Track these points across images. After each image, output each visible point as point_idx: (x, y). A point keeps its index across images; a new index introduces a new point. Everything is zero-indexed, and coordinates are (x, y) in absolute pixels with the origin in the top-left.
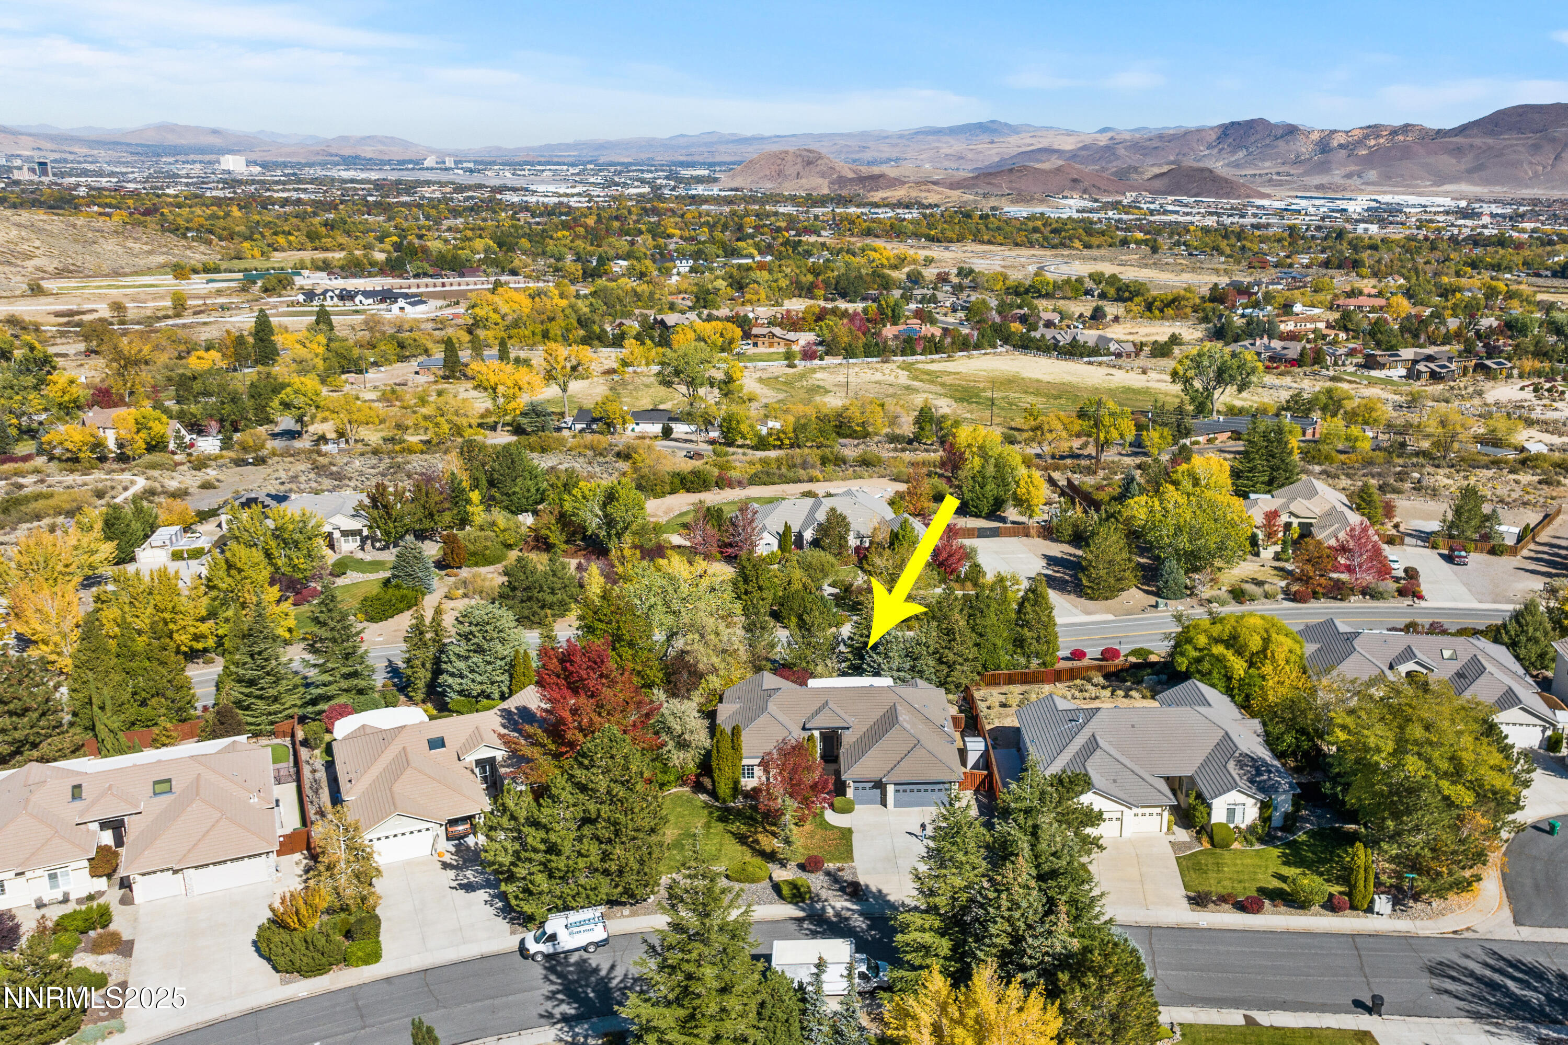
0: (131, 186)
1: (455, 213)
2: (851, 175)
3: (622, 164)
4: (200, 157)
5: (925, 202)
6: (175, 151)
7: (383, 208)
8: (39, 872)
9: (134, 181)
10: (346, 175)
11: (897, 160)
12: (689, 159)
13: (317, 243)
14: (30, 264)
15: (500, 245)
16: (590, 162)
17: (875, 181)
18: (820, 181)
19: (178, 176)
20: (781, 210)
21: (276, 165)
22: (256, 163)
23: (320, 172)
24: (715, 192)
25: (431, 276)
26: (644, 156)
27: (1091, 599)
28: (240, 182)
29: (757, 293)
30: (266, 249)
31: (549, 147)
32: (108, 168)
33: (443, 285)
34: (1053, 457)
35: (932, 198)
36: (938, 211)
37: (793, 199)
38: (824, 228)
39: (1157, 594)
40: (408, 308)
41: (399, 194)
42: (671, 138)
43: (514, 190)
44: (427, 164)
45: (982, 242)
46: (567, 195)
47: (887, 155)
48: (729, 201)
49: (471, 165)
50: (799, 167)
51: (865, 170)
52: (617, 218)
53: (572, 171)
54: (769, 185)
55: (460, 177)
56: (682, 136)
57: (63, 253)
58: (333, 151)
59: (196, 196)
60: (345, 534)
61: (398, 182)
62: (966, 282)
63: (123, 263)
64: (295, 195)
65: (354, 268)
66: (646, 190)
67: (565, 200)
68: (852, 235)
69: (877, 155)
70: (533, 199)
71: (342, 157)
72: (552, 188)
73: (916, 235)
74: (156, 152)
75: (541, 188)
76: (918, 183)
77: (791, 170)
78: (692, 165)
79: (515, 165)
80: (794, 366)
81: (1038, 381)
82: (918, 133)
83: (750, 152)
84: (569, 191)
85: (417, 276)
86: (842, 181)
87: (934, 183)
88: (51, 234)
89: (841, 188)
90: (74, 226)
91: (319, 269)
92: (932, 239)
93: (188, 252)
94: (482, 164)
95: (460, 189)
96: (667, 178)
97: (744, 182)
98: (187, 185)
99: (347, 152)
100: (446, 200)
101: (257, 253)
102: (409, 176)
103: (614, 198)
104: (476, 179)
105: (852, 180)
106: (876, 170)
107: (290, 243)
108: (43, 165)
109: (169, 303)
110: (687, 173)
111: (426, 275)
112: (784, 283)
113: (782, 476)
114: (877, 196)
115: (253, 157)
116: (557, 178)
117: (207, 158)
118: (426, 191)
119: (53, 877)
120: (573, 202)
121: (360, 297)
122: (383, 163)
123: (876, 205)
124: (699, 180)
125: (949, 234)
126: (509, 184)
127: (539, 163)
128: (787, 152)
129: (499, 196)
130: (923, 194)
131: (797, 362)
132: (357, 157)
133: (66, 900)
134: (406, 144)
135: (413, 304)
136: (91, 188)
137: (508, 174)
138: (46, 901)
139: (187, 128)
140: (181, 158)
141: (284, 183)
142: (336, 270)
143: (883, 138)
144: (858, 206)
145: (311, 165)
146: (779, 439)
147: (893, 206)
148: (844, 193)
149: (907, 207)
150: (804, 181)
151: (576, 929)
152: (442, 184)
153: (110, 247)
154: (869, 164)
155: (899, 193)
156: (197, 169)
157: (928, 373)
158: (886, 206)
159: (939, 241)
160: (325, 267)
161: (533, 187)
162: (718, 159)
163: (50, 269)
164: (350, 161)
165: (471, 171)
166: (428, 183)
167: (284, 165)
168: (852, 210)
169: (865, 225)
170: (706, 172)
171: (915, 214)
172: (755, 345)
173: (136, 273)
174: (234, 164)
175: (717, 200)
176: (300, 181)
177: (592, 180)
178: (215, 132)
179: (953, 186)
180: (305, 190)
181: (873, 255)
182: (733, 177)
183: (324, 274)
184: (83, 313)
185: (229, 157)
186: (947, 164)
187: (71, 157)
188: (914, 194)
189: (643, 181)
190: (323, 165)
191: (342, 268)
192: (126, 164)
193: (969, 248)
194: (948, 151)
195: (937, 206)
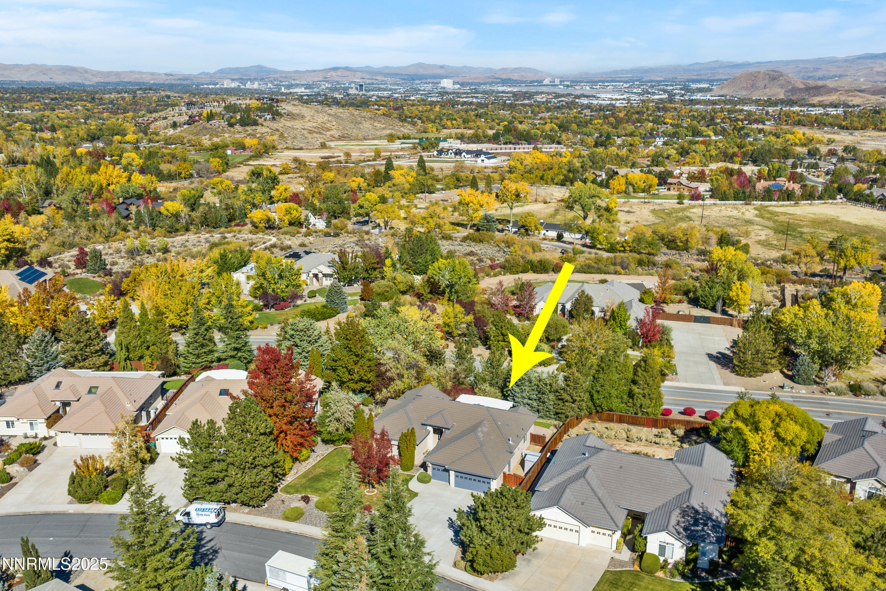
0: (396, 95)
1: (548, 110)
2: (802, 86)
3: (654, 81)
4: (432, 81)
5: (851, 103)
6: (421, 77)
7: (512, 107)
8: (25, 421)
9: (399, 93)
10: (501, 89)
11: (840, 76)
12: (699, 78)
13: (466, 125)
14: (328, 133)
15: (560, 127)
16: (637, 81)
17: (817, 90)
18: (779, 90)
19: (420, 90)
20: (745, 108)
21: (468, 84)
22: (458, 83)
23: (488, 88)
24: (708, 97)
25: (513, 144)
26: (670, 76)
27: (738, 374)
28: (447, 93)
29: (694, 158)
30: (439, 127)
31: (616, 72)
32: (389, 86)
33: (515, 149)
34: (806, 274)
35: (856, 101)
36: (857, 109)
37: (757, 102)
38: (768, 120)
39: (791, 378)
40: (486, 160)
41: (524, 99)
42: (690, 65)
43: (587, 97)
44: (545, 82)
45: (880, 130)
46: (617, 100)
47: (833, 73)
48: (714, 103)
49: (569, 83)
50: (766, 82)
51: (812, 83)
52: (638, 113)
53: (625, 85)
54: (744, 93)
55: (561, 89)
56: (697, 63)
57: (344, 128)
58: (497, 76)
59: (423, 100)
60: (325, 275)
61: (526, 93)
62: (850, 156)
63: (370, 133)
64: (470, 100)
65: (476, 139)
66: (666, 96)
67: (614, 102)
68: (787, 124)
69: (826, 73)
70: (595, 102)
71: (501, 79)
72: (609, 96)
73: (832, 125)
74: (413, 78)
75: (603, 96)
76: (847, 91)
77: (760, 84)
78: (699, 81)
79: (592, 82)
80: (682, 203)
81: (848, 223)
82: (859, 58)
83: (738, 72)
84: (618, 97)
85: (506, 143)
86: (794, 90)
87: (860, 91)
88: (342, 119)
89: (792, 95)
90: (353, 115)
91: (458, 138)
92: (842, 128)
93: (402, 129)
94: (575, 82)
95: (557, 96)
96: (681, 89)
97: (728, 92)
98: (422, 95)
99: (504, 77)
100: (547, 102)
101: (434, 130)
102: (533, 90)
103: (643, 101)
104: (570, 90)
105: (802, 89)
106: (820, 83)
107: (453, 124)
108: (361, 86)
109: (373, 154)
110: (694, 86)
111: (510, 143)
112: (714, 153)
113: (598, 269)
114: (816, 100)
115: (457, 80)
116: (616, 90)
117: (435, 81)
118: (539, 98)
119: (31, 424)
120: (618, 103)
121: (464, 154)
122: (522, 82)
123: (814, 106)
124: (700, 90)
125: (856, 124)
126: (586, 93)
127: (608, 82)
128: (759, 72)
129: (577, 100)
130: (850, 99)
131: (684, 201)
132: (509, 79)
133: (36, 437)
134: (536, 71)
135: (489, 158)
136: (378, 97)
137: (588, 88)
138: (28, 435)
139: (429, 65)
140: (424, 81)
141: (468, 93)
142: (466, 140)
143: (832, 61)
144: (800, 106)
145: (484, 84)
146: (623, 246)
147: (825, 106)
148: (794, 98)
149: (836, 107)
150: (767, 90)
151: (200, 513)
152: (548, 94)
153: (367, 125)
154: (819, 79)
155: (833, 98)
156: (429, 87)
157: (771, 213)
158: (820, 106)
159: (847, 129)
160: (461, 138)
161: (598, 95)
162: (717, 77)
163: (336, 136)
164: (505, 82)
165: (568, 86)
166: (542, 93)
167: (472, 84)
168: (796, 109)
169: (797, 118)
170: (706, 86)
171: (840, 111)
172: (669, 189)
173: (374, 139)
174: (447, 84)
175: (707, 102)
176: (476, 93)
177: (635, 91)
178: (442, 67)
179: (874, 93)
180: (477, 97)
181: (789, 136)
182: (722, 88)
183: (459, 141)
184: (334, 157)
185: (445, 80)
186: (877, 78)
187: (375, 82)
188: (843, 98)
189: (665, 91)
190: (491, 84)
191: (469, 138)
192: (398, 85)
193: (868, 134)
194: (879, 69)
195: (858, 106)
